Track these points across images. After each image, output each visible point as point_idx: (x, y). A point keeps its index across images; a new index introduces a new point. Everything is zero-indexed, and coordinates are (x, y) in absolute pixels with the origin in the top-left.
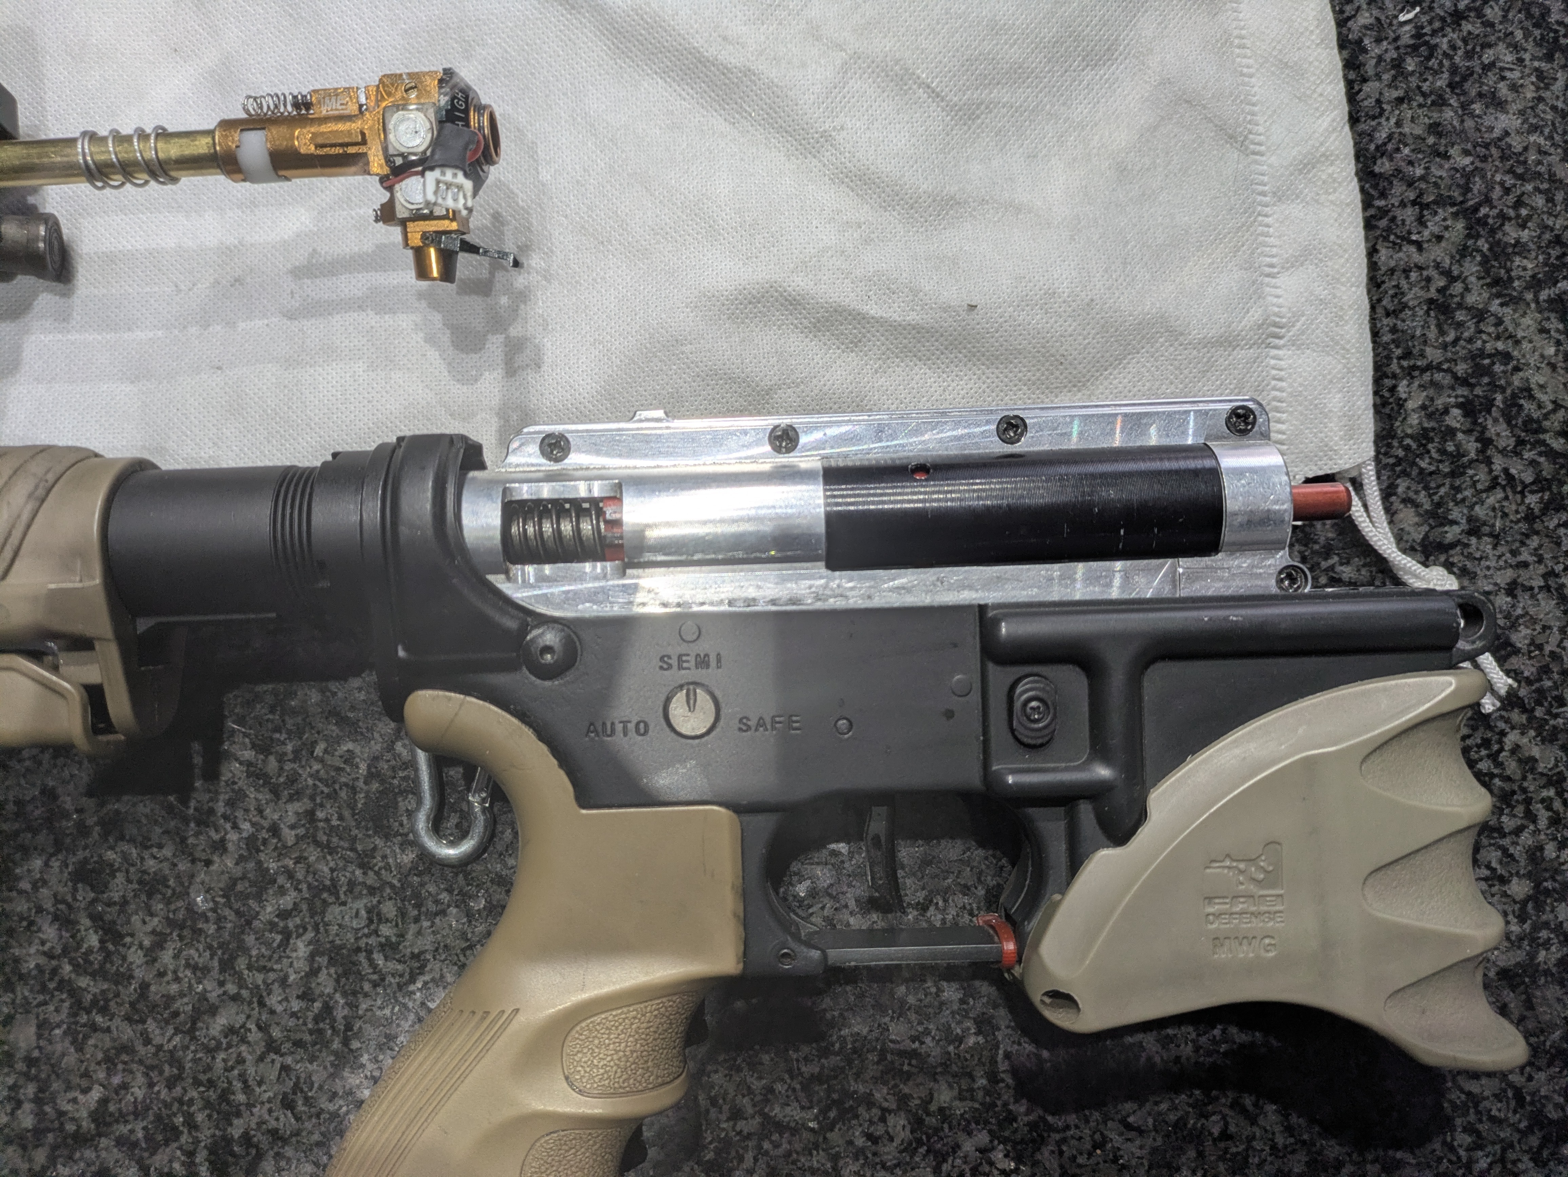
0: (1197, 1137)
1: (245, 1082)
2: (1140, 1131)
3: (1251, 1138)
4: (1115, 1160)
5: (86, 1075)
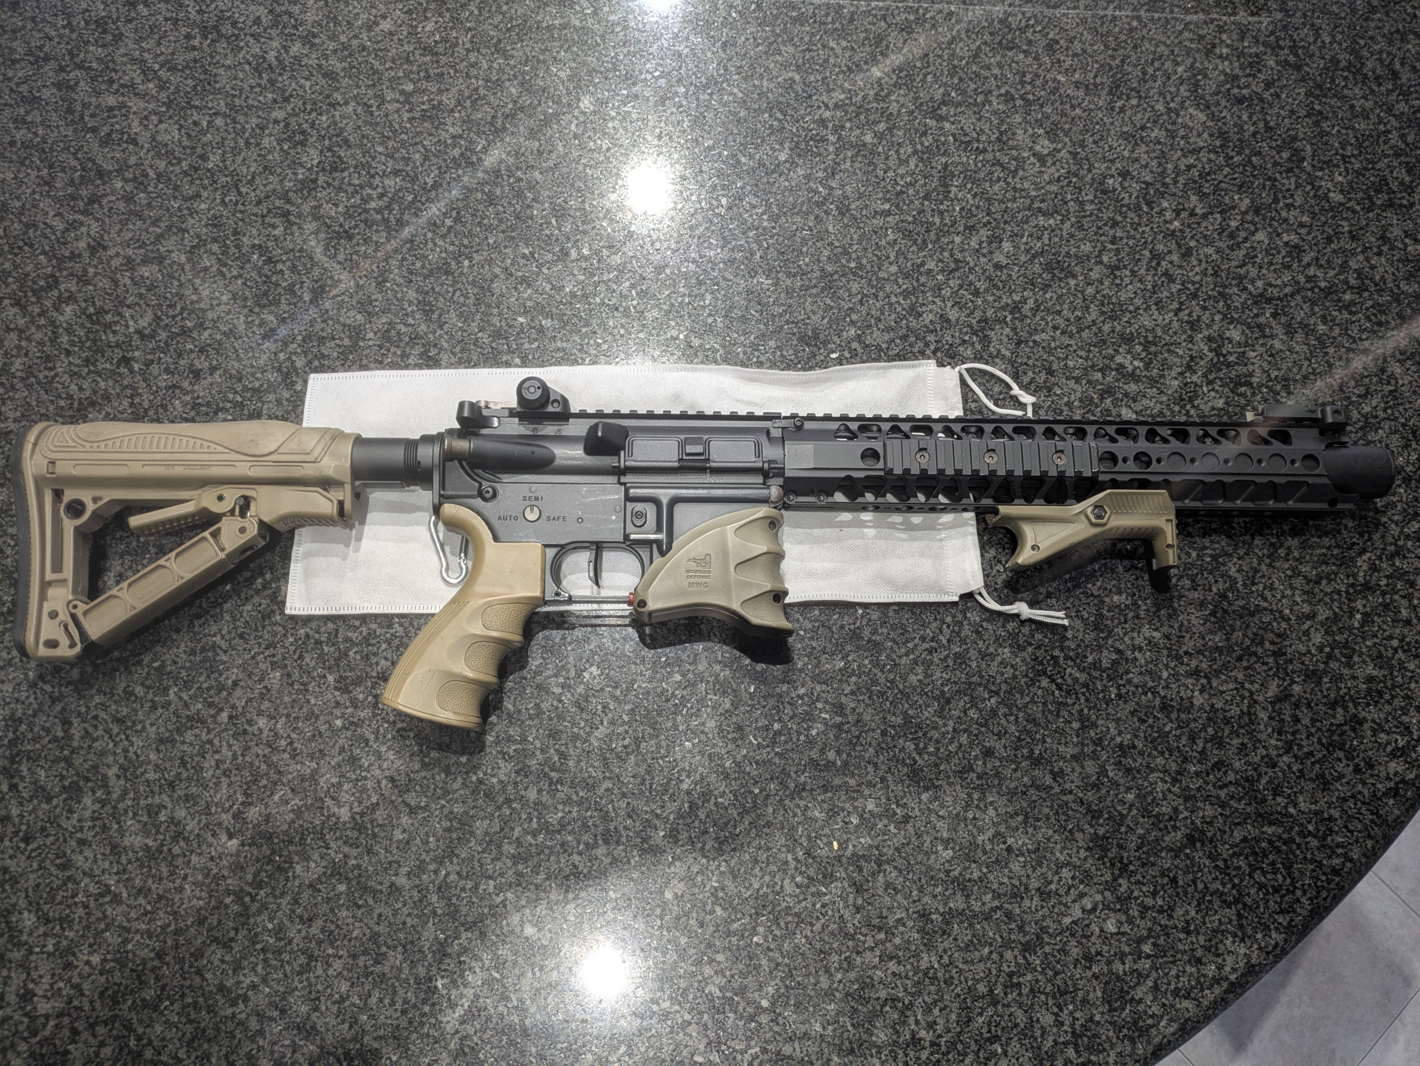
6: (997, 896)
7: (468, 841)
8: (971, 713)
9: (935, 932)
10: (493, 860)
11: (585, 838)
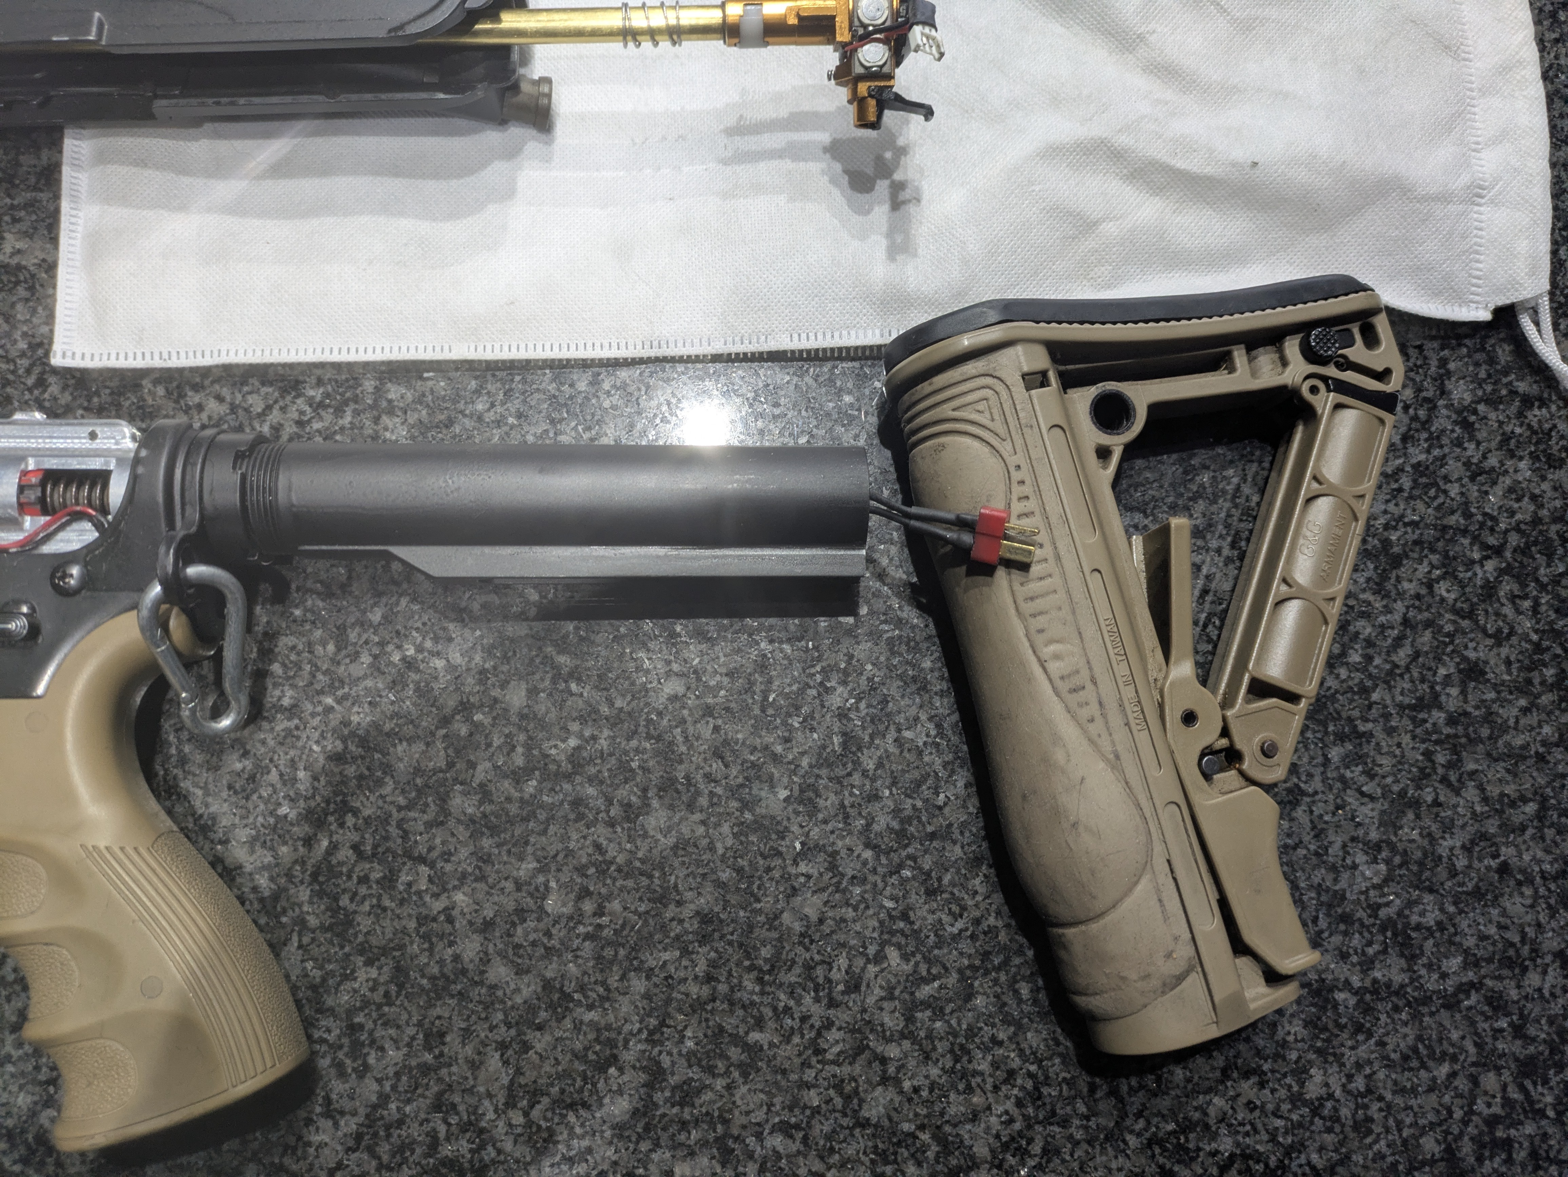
0: (1416, 804)
1: (686, 737)
2: (1372, 798)
3: (1455, 806)
4: (1353, 819)
5: (565, 729)
6: (1471, 962)
7: (380, 783)
8: (1442, 589)
9: (1342, 1027)
10: (429, 825)
11: (622, 793)
